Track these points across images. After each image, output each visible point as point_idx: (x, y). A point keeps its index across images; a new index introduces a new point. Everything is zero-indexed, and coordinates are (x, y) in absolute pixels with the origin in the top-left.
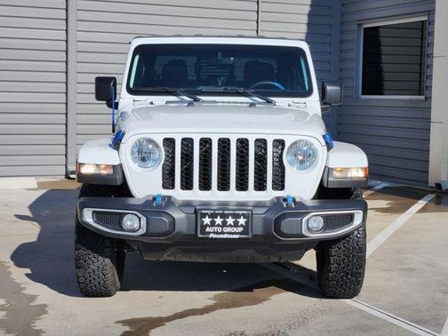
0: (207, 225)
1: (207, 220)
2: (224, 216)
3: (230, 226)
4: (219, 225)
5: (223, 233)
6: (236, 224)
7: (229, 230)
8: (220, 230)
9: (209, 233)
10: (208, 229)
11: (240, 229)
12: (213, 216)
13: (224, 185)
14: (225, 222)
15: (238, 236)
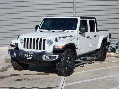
2: (29, 54)
3: (30, 56)
4: (28, 56)
6: (31, 56)
7: (29, 57)
8: (28, 57)
10: (26, 57)
11: (31, 57)
12: (27, 54)
13: (34, 48)
14: (29, 55)
15: (31, 59)
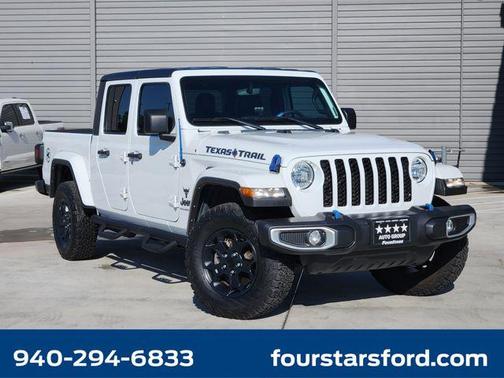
0: (380, 234)
1: (379, 230)
2: (392, 225)
3: (396, 233)
4: (388, 233)
5: (391, 240)
6: (400, 231)
7: (394, 236)
8: (388, 237)
9: (382, 241)
10: (381, 238)
11: (404, 235)
12: (384, 225)
14: (392, 230)
15: (402, 242)
